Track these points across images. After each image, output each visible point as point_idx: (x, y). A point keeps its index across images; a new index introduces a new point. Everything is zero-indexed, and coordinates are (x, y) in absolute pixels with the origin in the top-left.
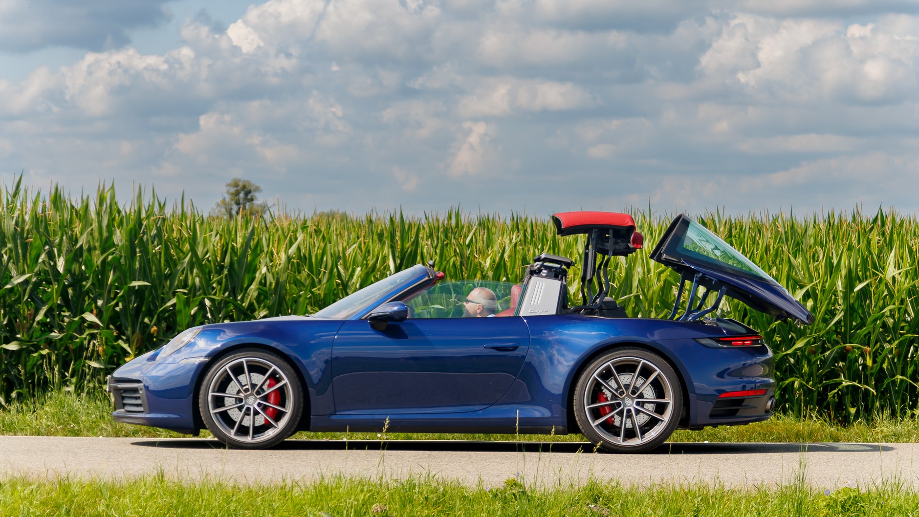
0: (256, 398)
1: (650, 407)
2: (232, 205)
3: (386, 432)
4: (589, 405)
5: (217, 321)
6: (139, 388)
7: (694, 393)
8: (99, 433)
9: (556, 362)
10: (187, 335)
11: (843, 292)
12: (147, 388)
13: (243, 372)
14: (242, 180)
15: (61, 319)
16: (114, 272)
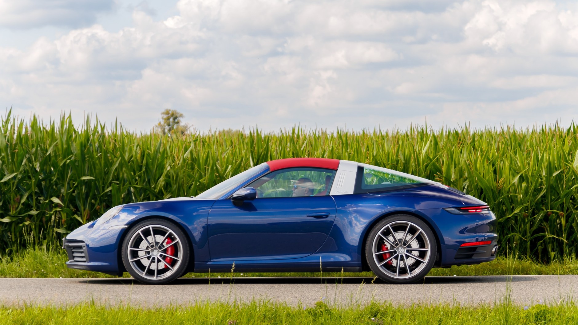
0: (159, 251)
1: (416, 253)
2: (165, 126)
3: (233, 272)
4: (376, 253)
6: (83, 246)
7: (444, 243)
8: (60, 275)
9: (354, 225)
10: (114, 211)
11: (546, 177)
12: (88, 246)
13: (150, 234)
14: (171, 110)
15: (38, 201)
16: (71, 171)
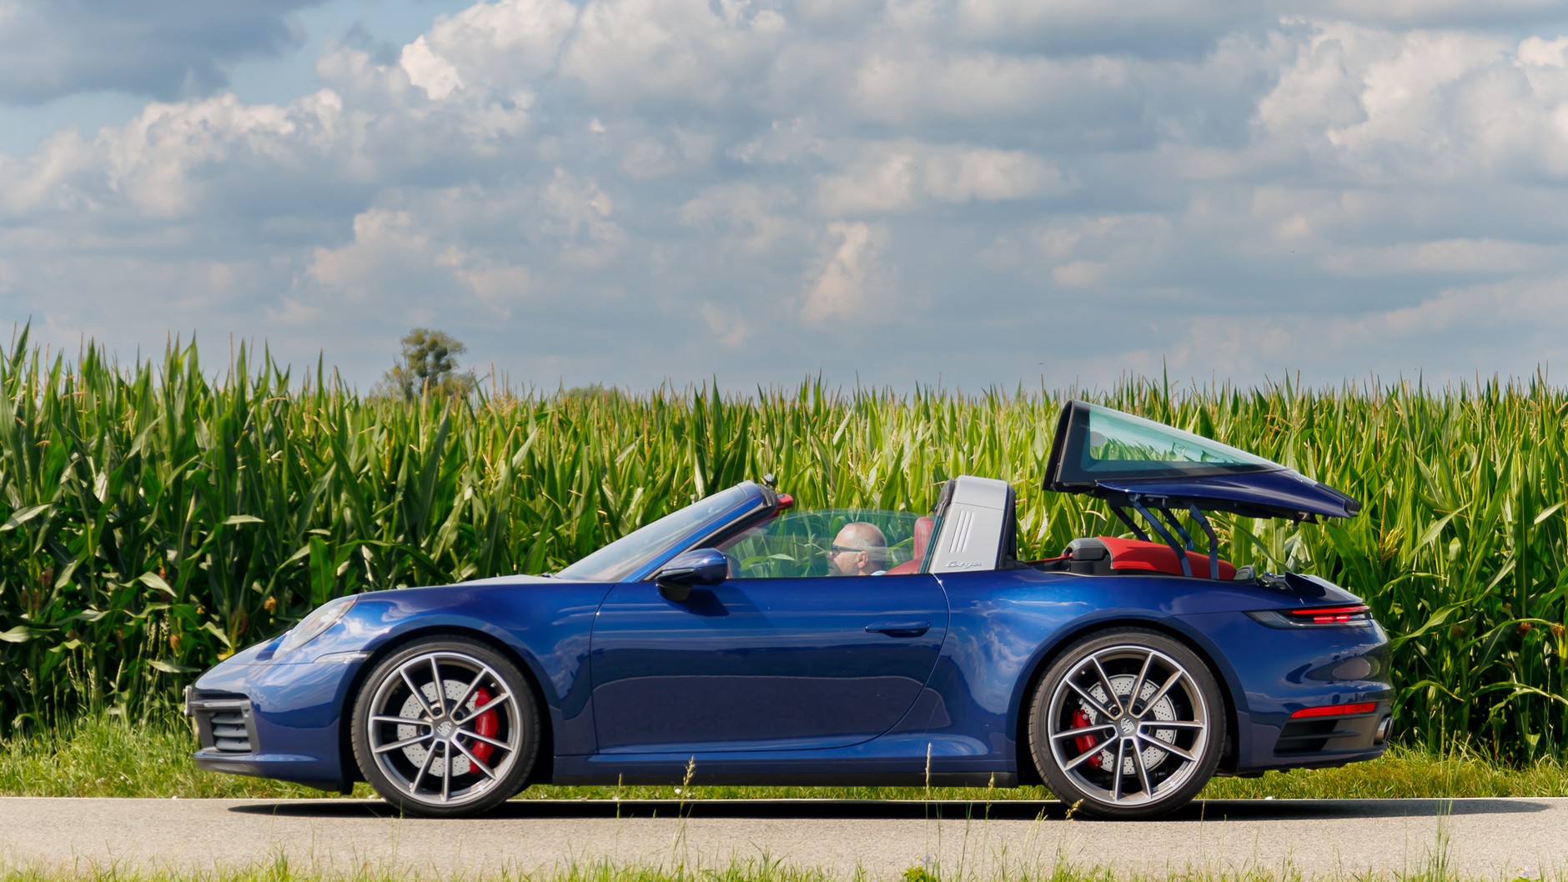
0: (454, 726)
1: (1167, 736)
2: (411, 377)
3: (690, 784)
4: (1056, 733)
5: (383, 587)
6: (243, 709)
7: (1247, 710)
8: (171, 791)
9: (995, 656)
10: (328, 613)
11: (1515, 526)
12: (256, 708)
13: (430, 679)
14: (430, 331)
15: (101, 584)
16: (197, 500)
